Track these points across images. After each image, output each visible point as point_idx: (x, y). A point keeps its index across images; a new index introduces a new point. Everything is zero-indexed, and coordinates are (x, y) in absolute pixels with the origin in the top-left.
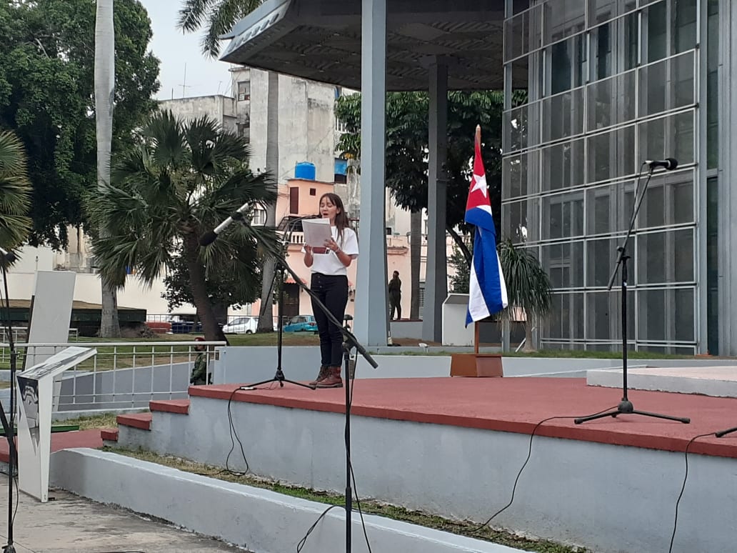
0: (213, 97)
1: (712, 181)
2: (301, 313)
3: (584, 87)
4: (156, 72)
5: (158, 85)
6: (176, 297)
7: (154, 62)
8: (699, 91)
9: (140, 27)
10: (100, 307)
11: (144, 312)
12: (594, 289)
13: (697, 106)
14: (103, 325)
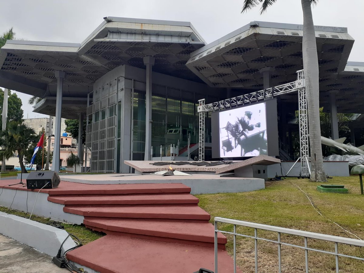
0: (45, 118)
1: (119, 140)
2: (62, 166)
3: (99, 121)
4: (23, 113)
5: (23, 116)
6: (27, 162)
7: (22, 111)
8: (116, 123)
9: (18, 103)
10: (1, 165)
11: (13, 166)
12: (100, 161)
13: (116, 126)
14: (2, 169)
